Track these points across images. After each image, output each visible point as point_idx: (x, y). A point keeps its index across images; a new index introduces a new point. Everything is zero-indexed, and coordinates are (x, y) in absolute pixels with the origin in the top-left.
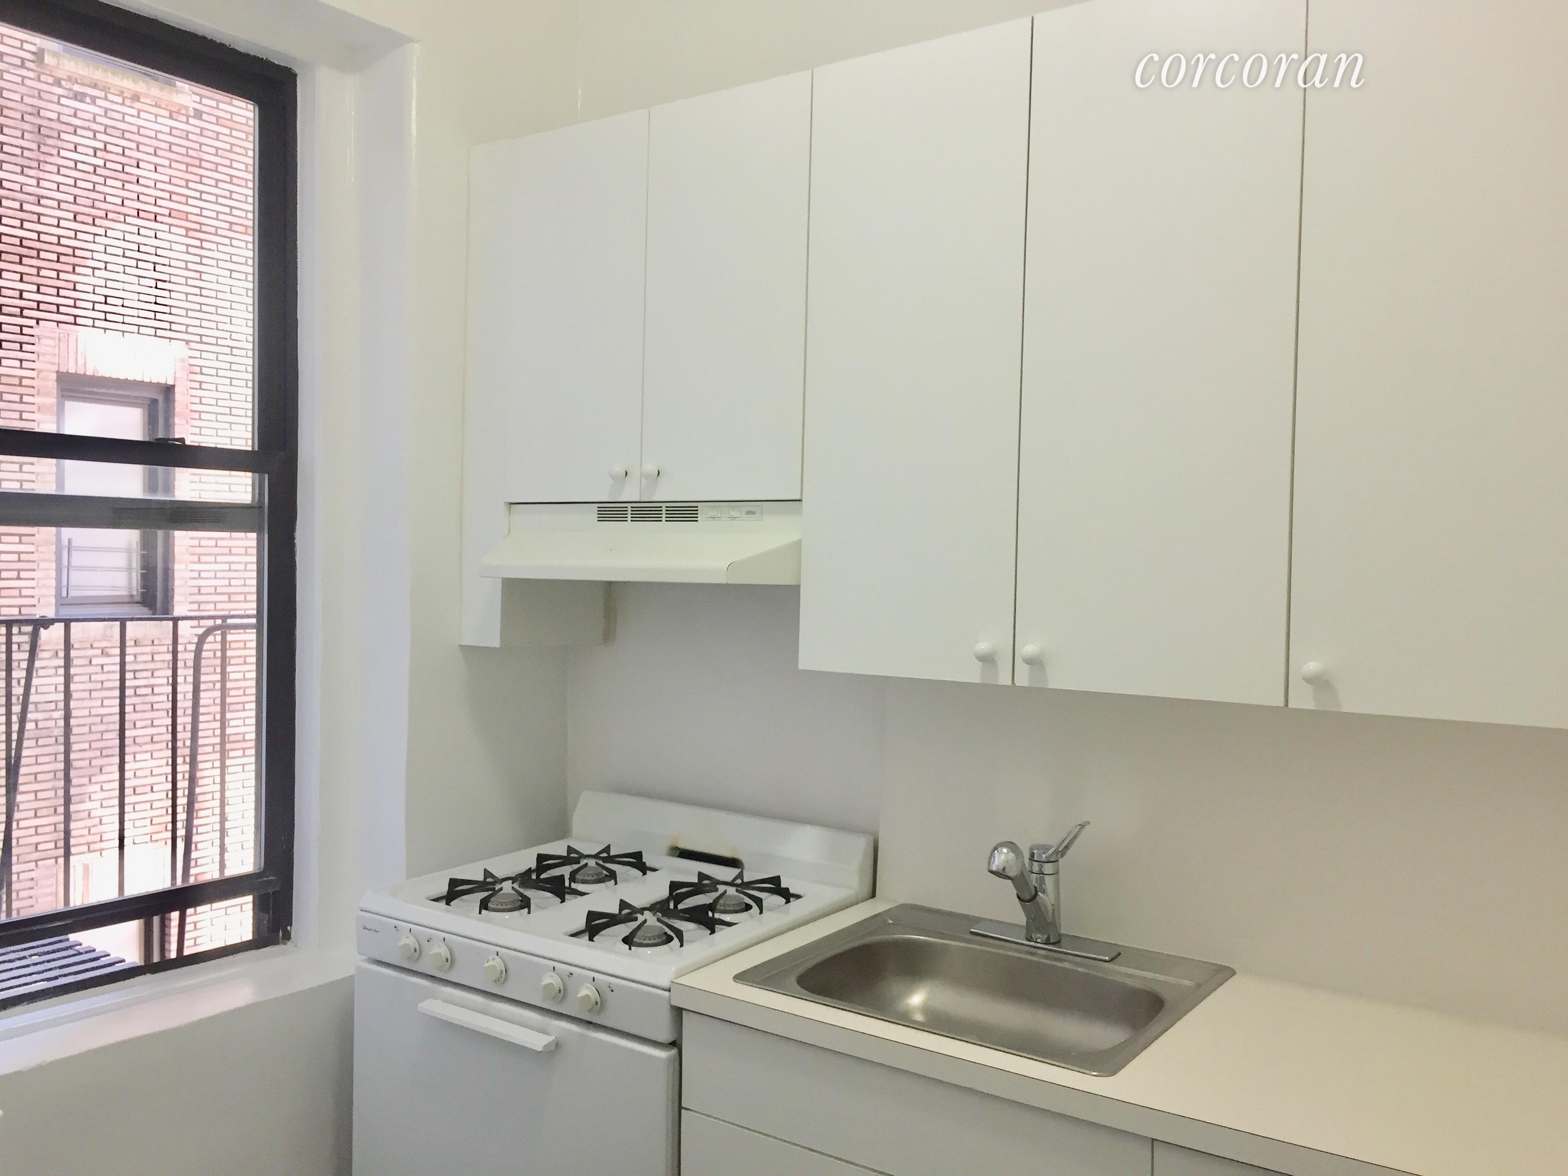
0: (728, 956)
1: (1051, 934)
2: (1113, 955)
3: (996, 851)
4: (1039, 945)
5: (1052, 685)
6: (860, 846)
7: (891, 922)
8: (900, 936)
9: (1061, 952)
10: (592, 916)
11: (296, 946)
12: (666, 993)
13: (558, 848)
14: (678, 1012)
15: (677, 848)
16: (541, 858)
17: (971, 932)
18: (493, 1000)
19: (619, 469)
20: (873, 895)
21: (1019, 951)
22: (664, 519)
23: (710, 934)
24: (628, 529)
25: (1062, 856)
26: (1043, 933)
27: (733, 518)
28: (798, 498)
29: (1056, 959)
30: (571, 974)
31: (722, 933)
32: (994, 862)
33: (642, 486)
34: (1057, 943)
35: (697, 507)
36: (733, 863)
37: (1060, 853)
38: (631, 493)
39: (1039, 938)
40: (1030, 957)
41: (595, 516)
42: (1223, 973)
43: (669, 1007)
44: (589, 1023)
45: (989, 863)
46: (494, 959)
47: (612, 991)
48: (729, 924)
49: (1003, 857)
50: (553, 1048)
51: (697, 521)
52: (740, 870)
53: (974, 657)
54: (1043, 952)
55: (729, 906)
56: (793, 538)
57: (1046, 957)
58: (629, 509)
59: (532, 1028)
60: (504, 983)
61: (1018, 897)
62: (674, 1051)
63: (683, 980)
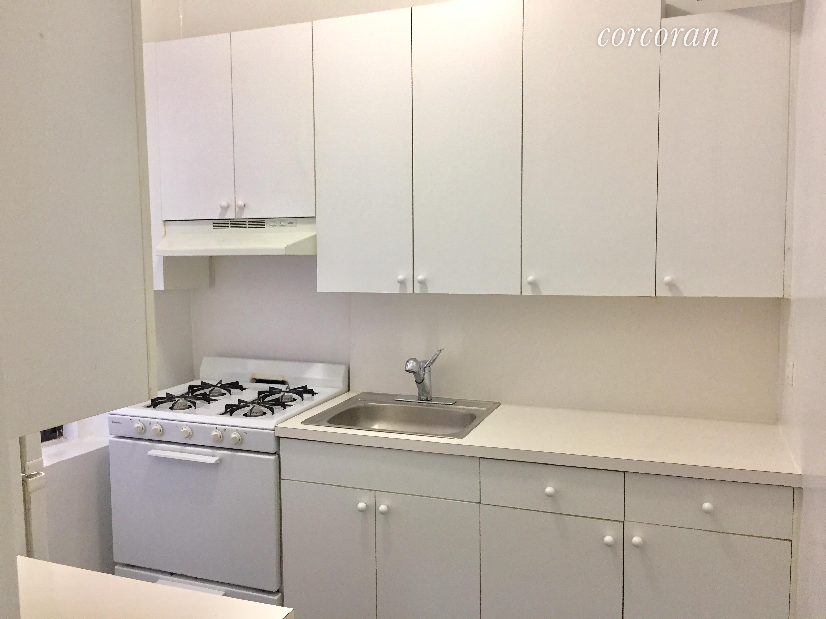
0: (294, 416)
1: (429, 397)
2: (454, 402)
3: (408, 363)
4: (423, 402)
5: (430, 292)
6: (342, 369)
7: (360, 399)
8: (365, 404)
9: (433, 403)
10: (227, 406)
11: (66, 439)
12: (273, 432)
13: (198, 383)
14: (278, 439)
15: (255, 379)
16: (190, 387)
17: (395, 400)
18: (186, 446)
19: (224, 204)
20: (349, 391)
21: (417, 405)
22: (248, 227)
23: (284, 409)
24: (230, 231)
25: (432, 364)
26: (425, 396)
27: (282, 226)
28: (314, 215)
29: (431, 406)
30: (226, 429)
31: (288, 409)
32: (408, 367)
33: (236, 212)
34: (431, 400)
35: (264, 221)
36: (283, 382)
37: (431, 363)
38: (230, 215)
39: (424, 398)
40: (421, 407)
41: (211, 226)
42: (497, 405)
43: (274, 436)
44: (234, 450)
45: (406, 368)
46: (185, 428)
47: (246, 434)
48: (290, 406)
49: (411, 365)
50: (219, 462)
51: (264, 227)
52: (288, 385)
53: (397, 282)
54: (426, 404)
55: (287, 399)
56: (312, 234)
57: (427, 406)
58: (229, 223)
59: (207, 455)
60: (191, 438)
61: (416, 381)
62: (276, 456)
63: (279, 425)
